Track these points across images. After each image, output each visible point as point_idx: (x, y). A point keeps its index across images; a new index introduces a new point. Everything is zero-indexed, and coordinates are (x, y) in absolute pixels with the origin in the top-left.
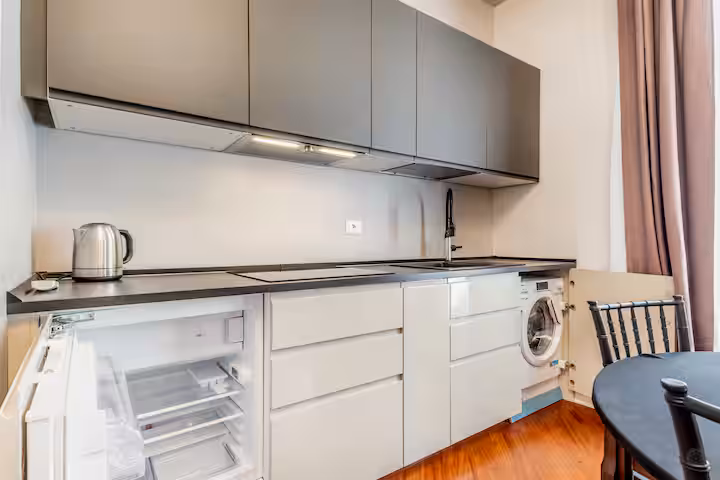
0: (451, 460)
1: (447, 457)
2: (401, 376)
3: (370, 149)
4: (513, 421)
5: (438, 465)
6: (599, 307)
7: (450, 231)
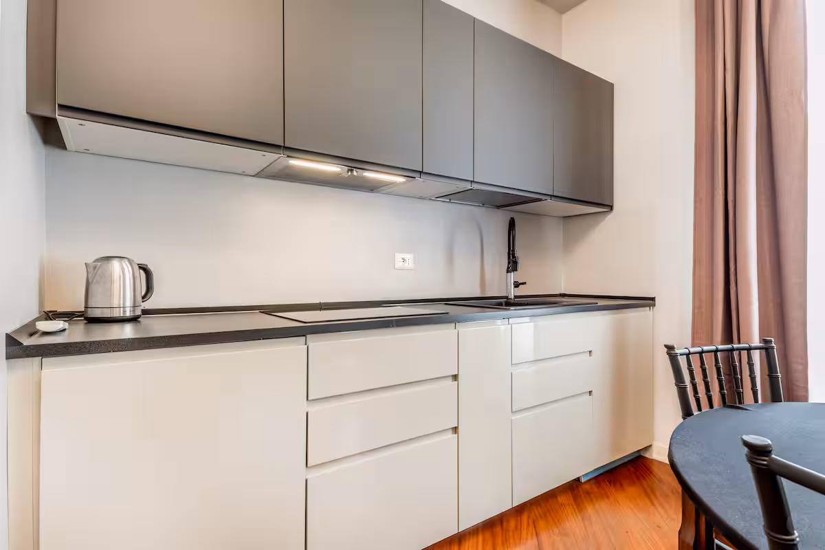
0: (512, 523)
1: (508, 521)
2: (455, 430)
3: (421, 172)
4: (583, 480)
5: (498, 529)
6: (678, 351)
7: (513, 265)
